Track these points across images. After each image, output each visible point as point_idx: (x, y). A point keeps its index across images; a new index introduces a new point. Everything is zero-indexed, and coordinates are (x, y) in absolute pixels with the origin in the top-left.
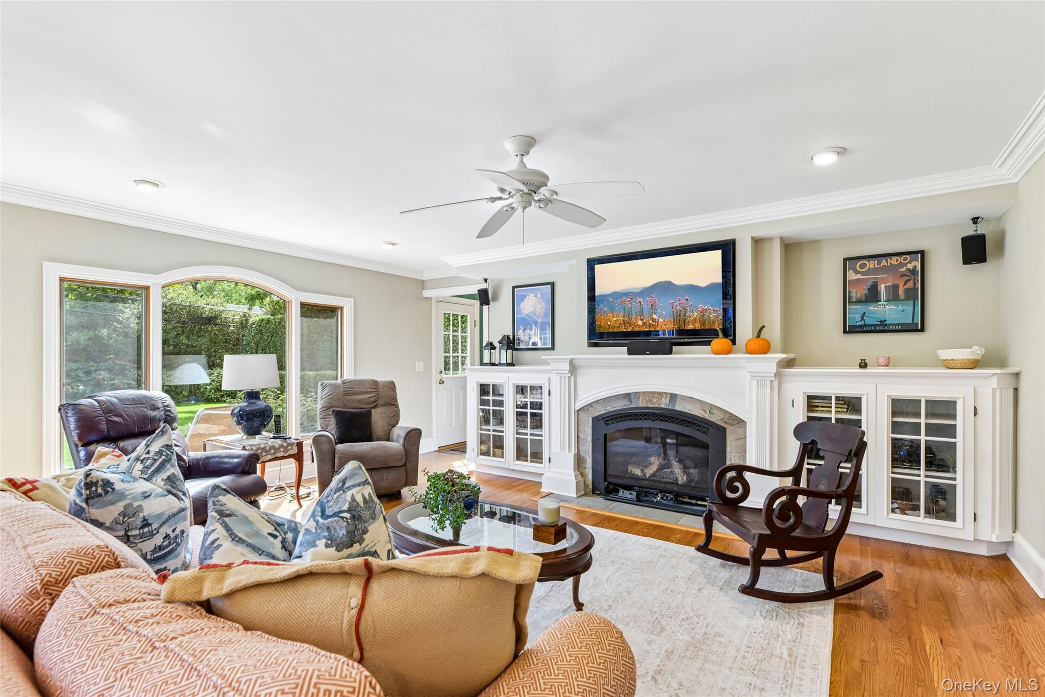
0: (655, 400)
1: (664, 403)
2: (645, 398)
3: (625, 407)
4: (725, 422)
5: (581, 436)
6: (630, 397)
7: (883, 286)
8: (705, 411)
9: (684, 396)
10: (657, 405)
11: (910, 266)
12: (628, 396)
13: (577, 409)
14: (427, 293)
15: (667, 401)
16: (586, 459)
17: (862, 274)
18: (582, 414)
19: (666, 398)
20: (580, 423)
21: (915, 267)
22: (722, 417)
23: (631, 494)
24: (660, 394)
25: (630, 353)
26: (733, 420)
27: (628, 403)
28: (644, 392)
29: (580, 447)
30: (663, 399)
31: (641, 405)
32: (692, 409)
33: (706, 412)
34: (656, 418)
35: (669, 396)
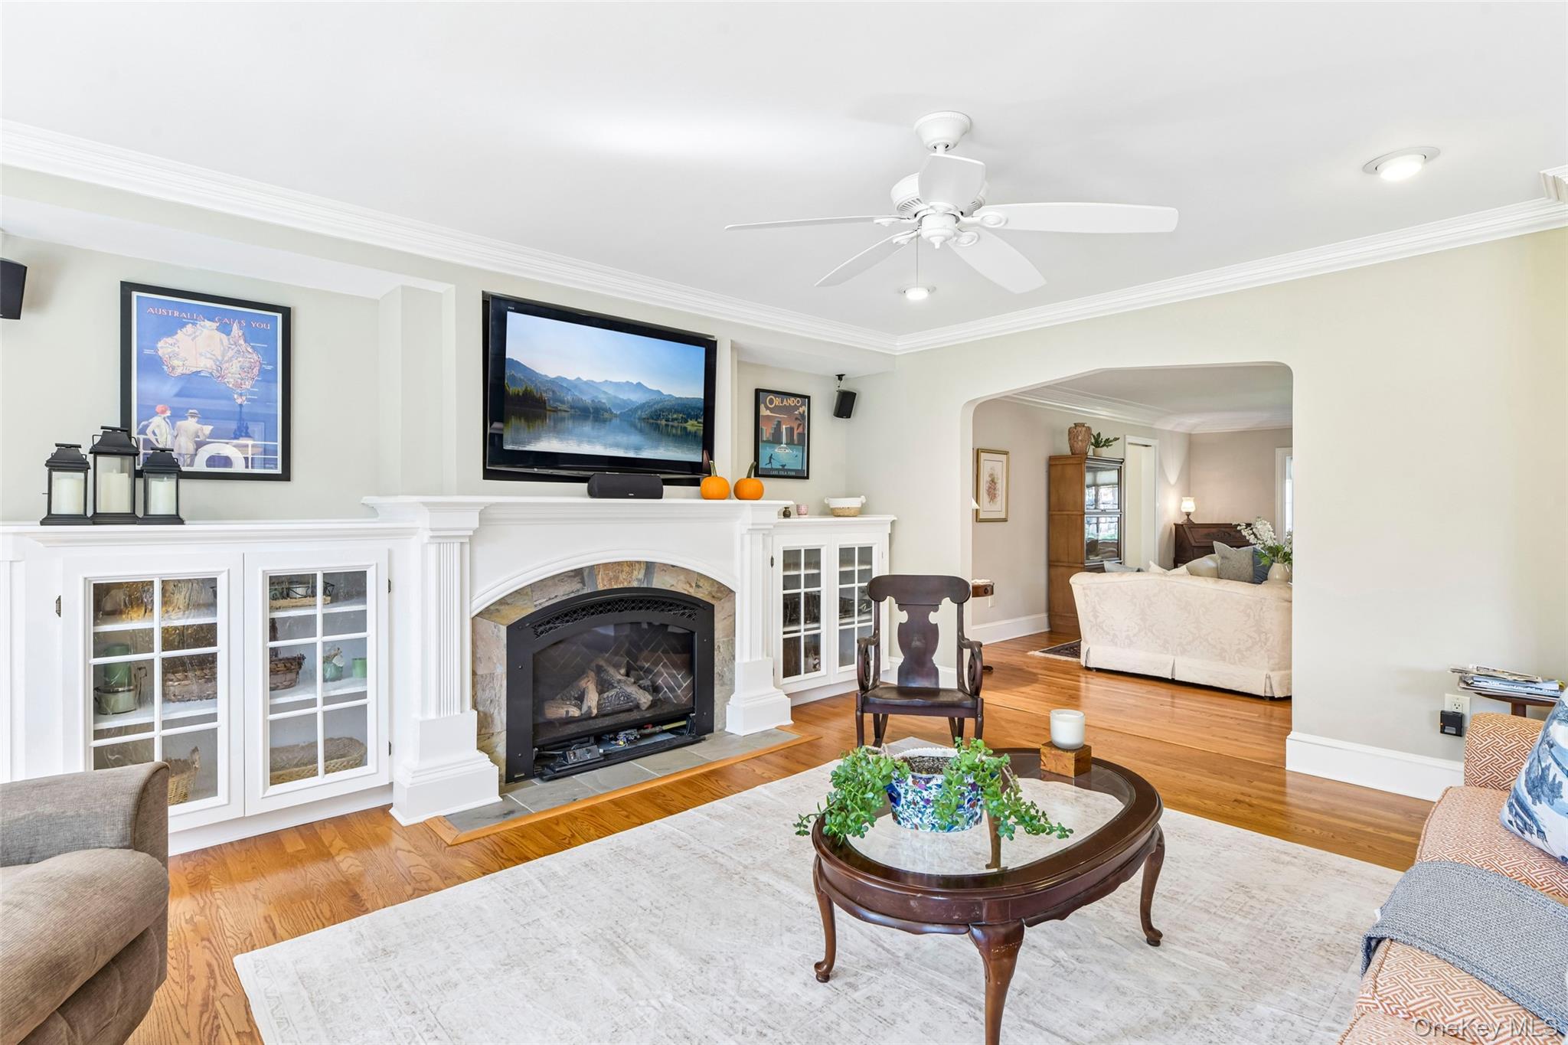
0: (623, 576)
1: (635, 580)
2: (607, 575)
3: (572, 595)
4: (713, 597)
5: (480, 672)
6: (582, 574)
7: (784, 427)
8: (690, 584)
9: (665, 565)
10: (626, 585)
11: (801, 410)
12: (578, 573)
13: (476, 613)
15: (641, 576)
17: (771, 410)
18: (485, 624)
19: (639, 570)
20: (479, 643)
21: (804, 412)
22: (710, 589)
23: (589, 751)
24: (631, 564)
26: (721, 592)
27: (579, 586)
28: (606, 565)
29: (479, 694)
30: (635, 573)
31: (601, 588)
32: (674, 583)
33: (691, 586)
34: (626, 605)
35: (643, 566)
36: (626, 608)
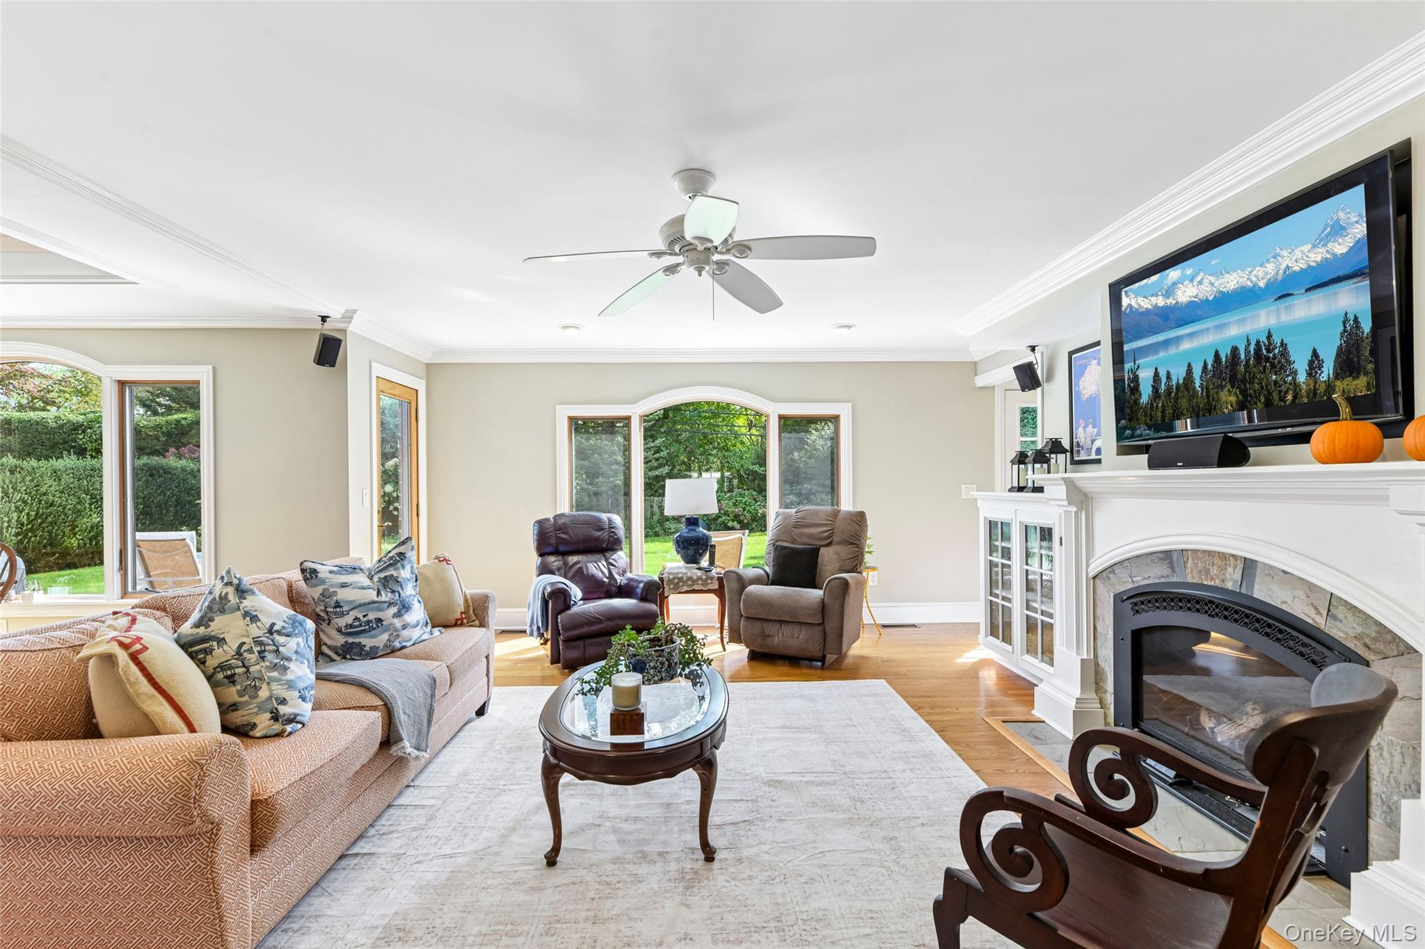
0: (1214, 571)
1: (1231, 580)
2: (1196, 565)
3: (1163, 580)
5: (1099, 628)
6: (1172, 558)
8: (1316, 609)
9: (1271, 567)
10: (1217, 583)
12: (1168, 557)
13: (1092, 574)
14: (981, 381)
15: (1238, 576)
16: (1106, 673)
18: (1098, 586)
19: (1235, 567)
20: (1098, 603)
24: (1224, 557)
25: (1152, 466)
26: (1386, 642)
27: (1169, 571)
28: (1195, 552)
29: (1099, 648)
30: (1230, 570)
31: (1190, 579)
32: (1289, 600)
33: (1319, 613)
34: (1217, 610)
35: (1240, 566)
36: (1217, 615)
